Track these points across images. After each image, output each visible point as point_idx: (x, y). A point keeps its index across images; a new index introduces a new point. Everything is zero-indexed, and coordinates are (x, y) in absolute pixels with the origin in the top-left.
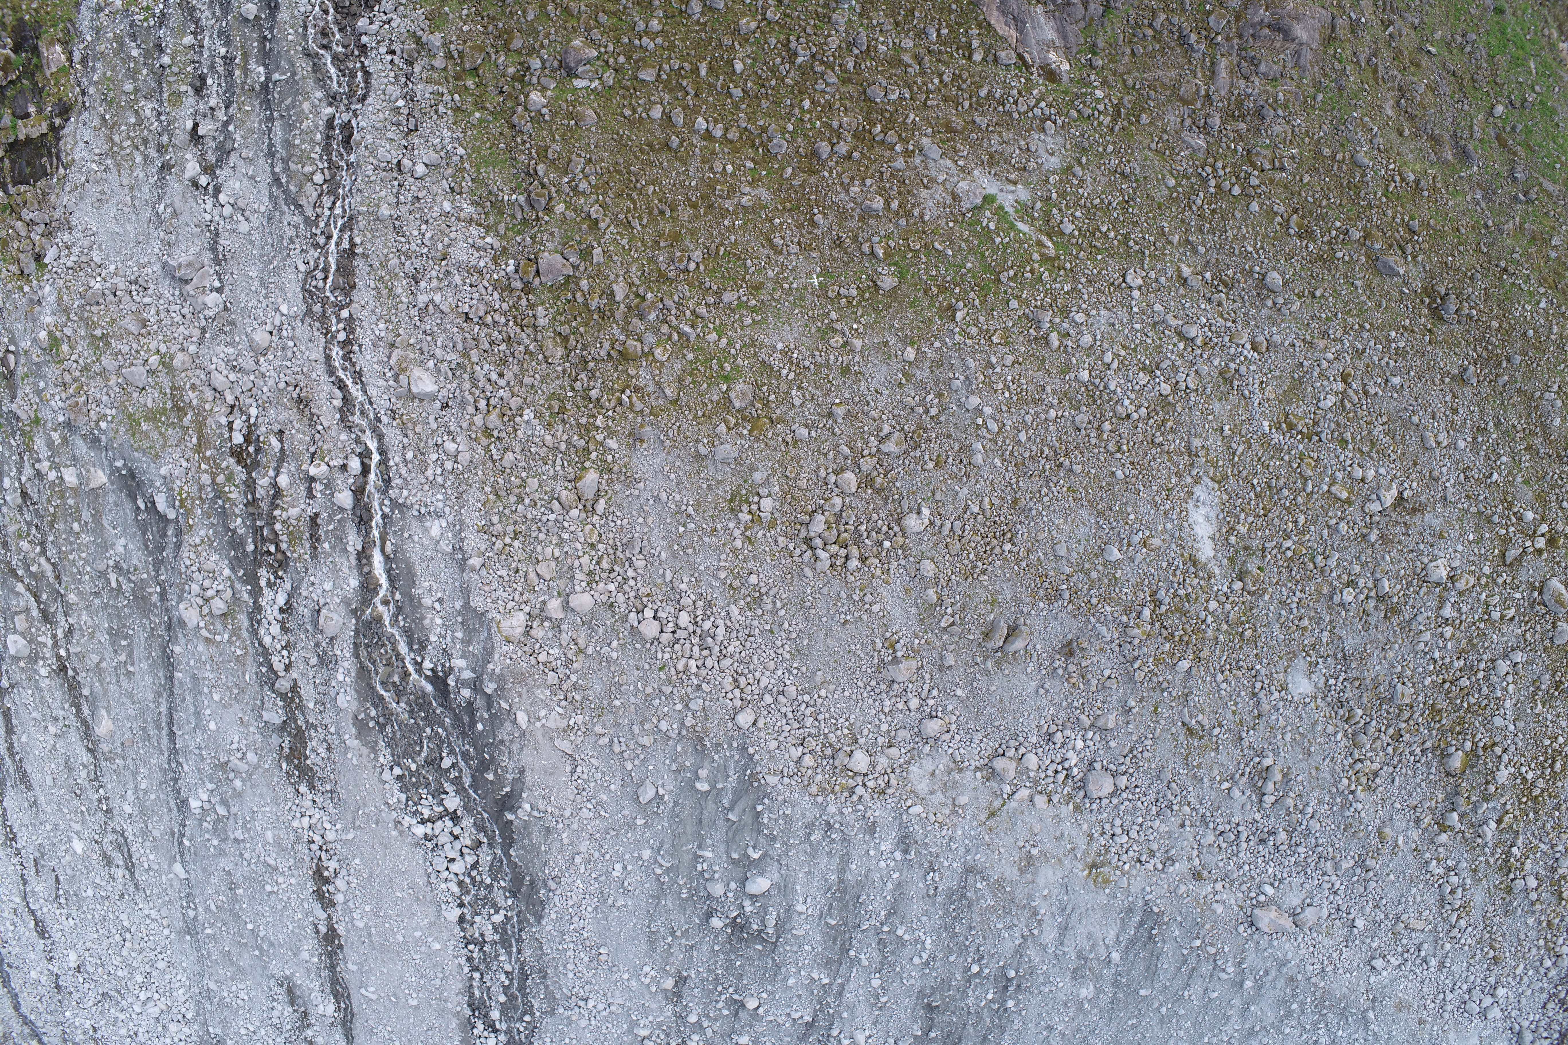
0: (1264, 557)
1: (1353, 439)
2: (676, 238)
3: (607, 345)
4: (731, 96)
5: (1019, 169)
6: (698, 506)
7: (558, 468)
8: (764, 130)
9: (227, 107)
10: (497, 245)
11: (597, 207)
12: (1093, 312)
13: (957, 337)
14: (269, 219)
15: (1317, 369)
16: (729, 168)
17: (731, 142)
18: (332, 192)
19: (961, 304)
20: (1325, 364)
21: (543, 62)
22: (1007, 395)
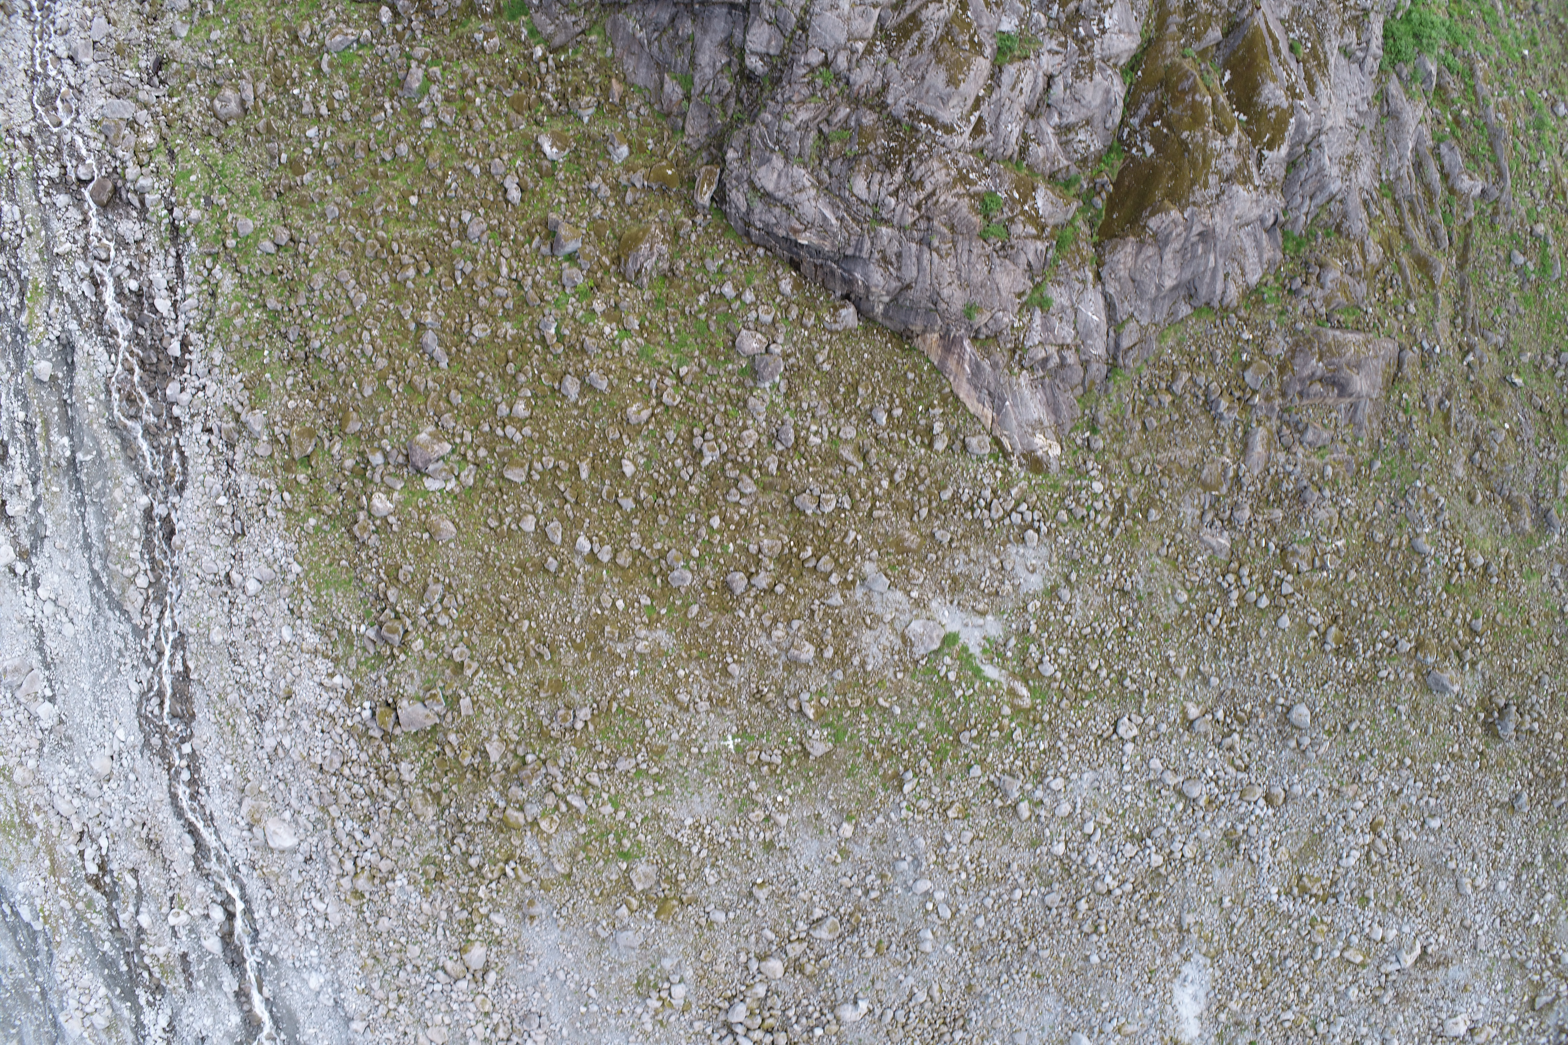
0: (1257, 1031)
1: (1376, 894)
2: (559, 687)
3: (484, 812)
4: (620, 507)
5: (989, 595)
6: (600, 988)
7: (440, 938)
8: (663, 555)
9: (34, 483)
10: (348, 683)
11: (462, 647)
12: (1074, 776)
13: (904, 812)
14: (95, 624)
15: (1342, 823)
16: (620, 604)
17: (623, 568)
18: (159, 600)
19: (909, 775)
20: (1352, 815)
21: (386, 455)
22: (964, 876)
